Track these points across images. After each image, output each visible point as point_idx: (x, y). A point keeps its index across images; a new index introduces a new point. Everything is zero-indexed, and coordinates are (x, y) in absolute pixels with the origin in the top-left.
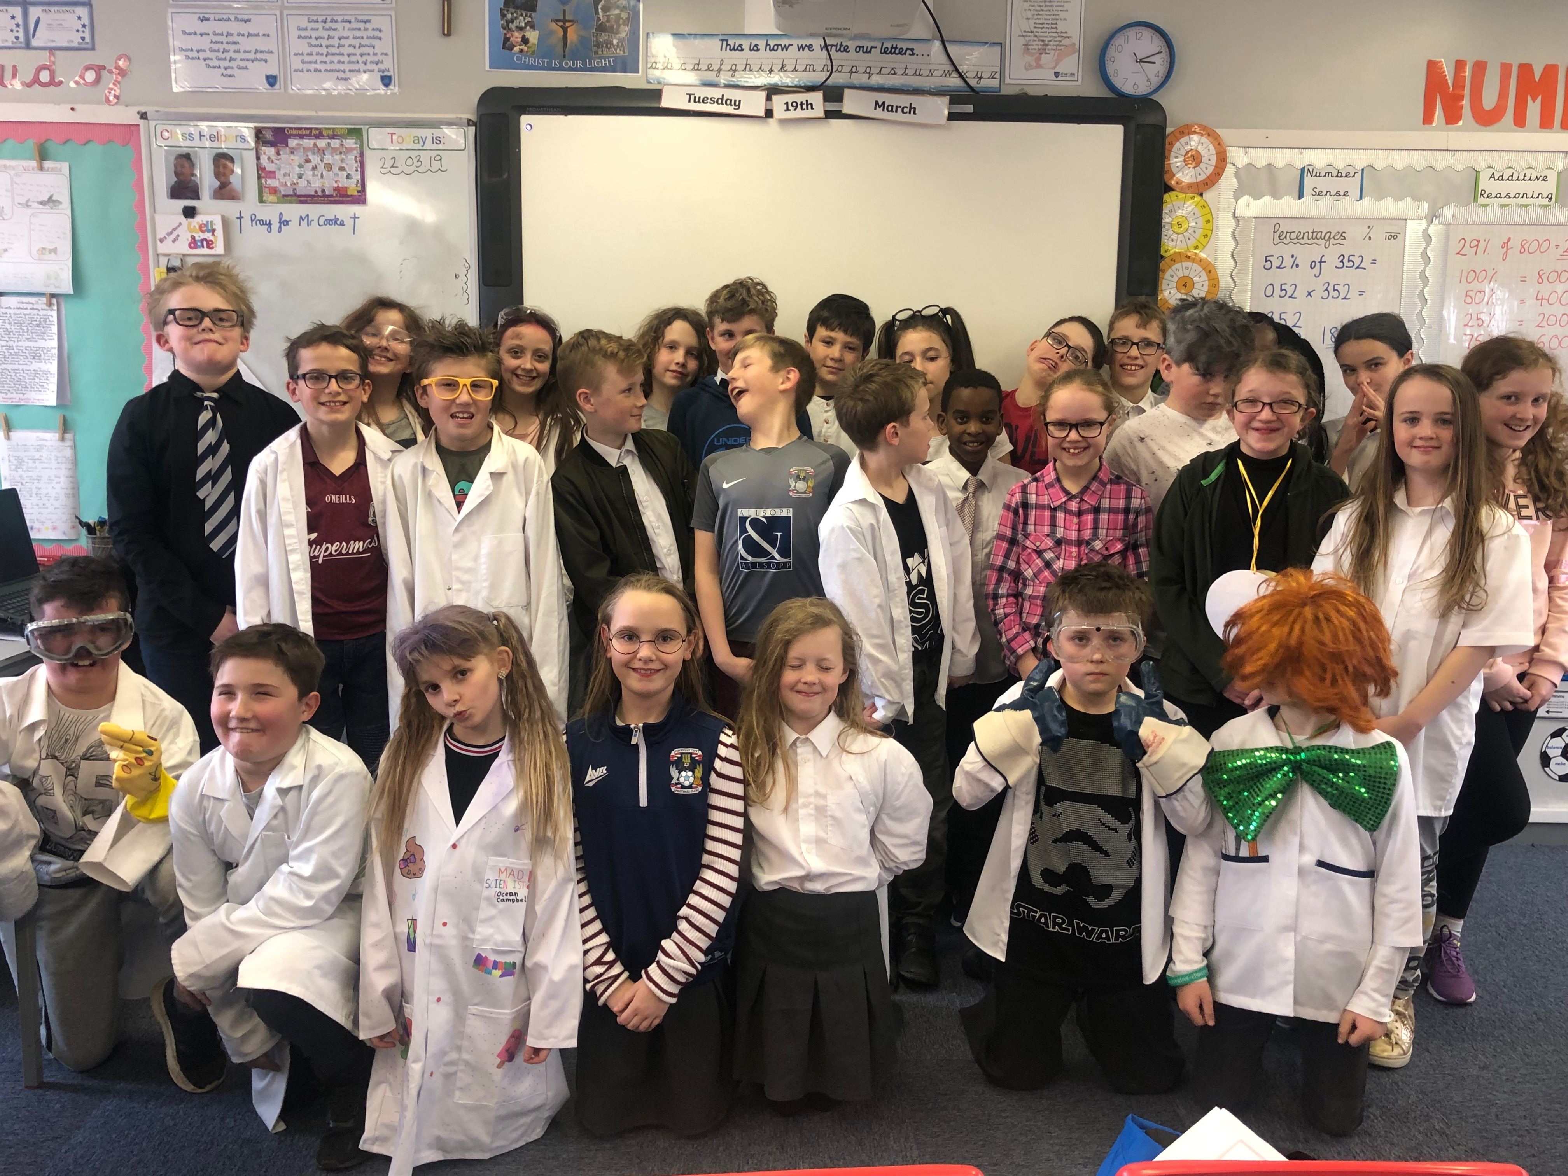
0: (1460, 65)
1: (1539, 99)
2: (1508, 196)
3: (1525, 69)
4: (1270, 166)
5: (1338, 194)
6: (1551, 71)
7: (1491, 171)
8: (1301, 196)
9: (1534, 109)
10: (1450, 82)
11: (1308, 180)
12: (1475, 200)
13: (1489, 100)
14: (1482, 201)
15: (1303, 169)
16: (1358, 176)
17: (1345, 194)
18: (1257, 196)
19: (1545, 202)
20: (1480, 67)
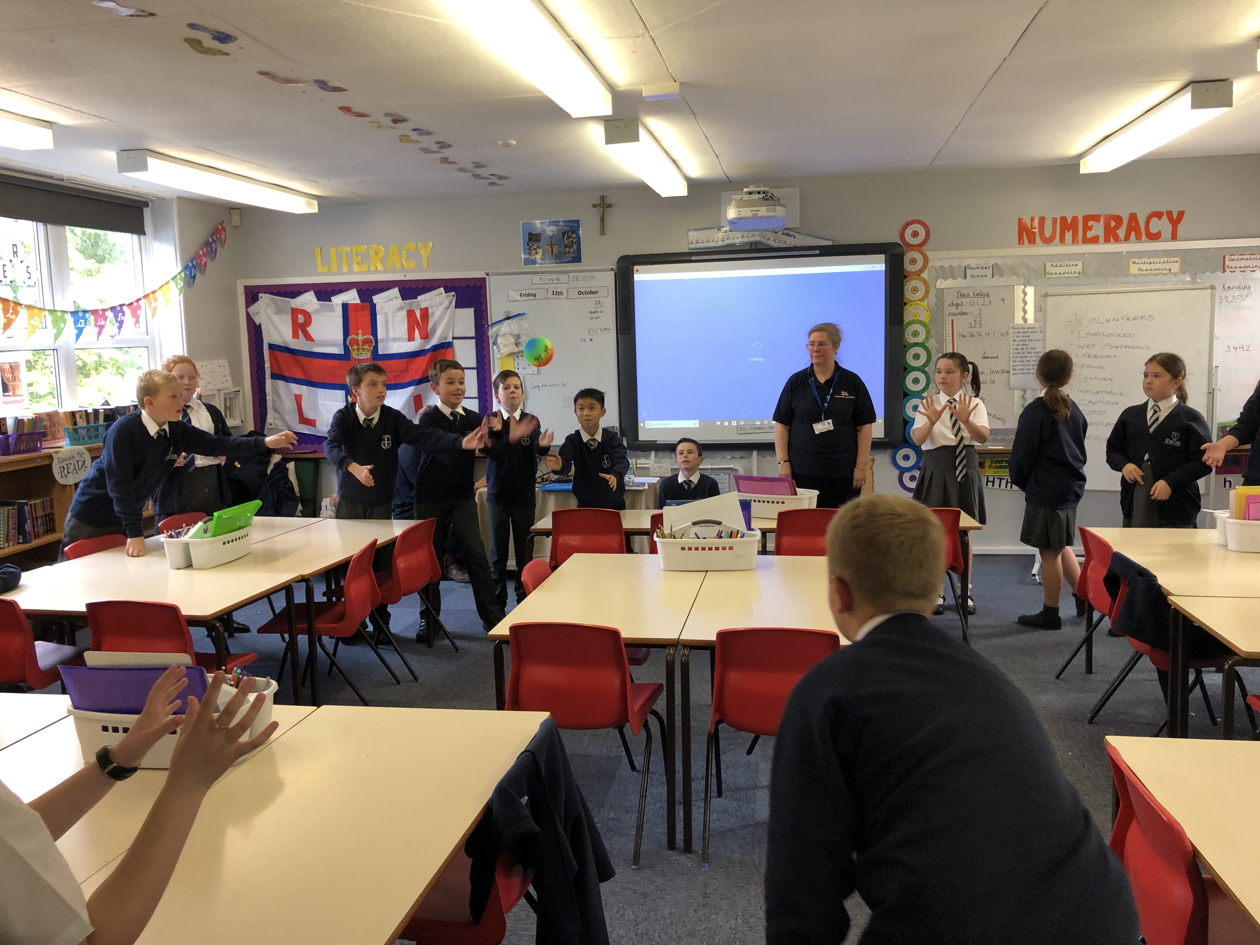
0: (1033, 219)
1: (1071, 231)
2: (1060, 274)
3: (1064, 219)
4: (950, 266)
5: (982, 276)
6: (1075, 219)
7: (1051, 263)
8: (965, 278)
9: (1069, 235)
10: (1029, 226)
11: (968, 271)
12: (1045, 276)
13: (1048, 233)
14: (1048, 276)
15: (965, 267)
16: (991, 268)
17: (986, 276)
18: (945, 279)
19: (1078, 275)
20: (1042, 220)
